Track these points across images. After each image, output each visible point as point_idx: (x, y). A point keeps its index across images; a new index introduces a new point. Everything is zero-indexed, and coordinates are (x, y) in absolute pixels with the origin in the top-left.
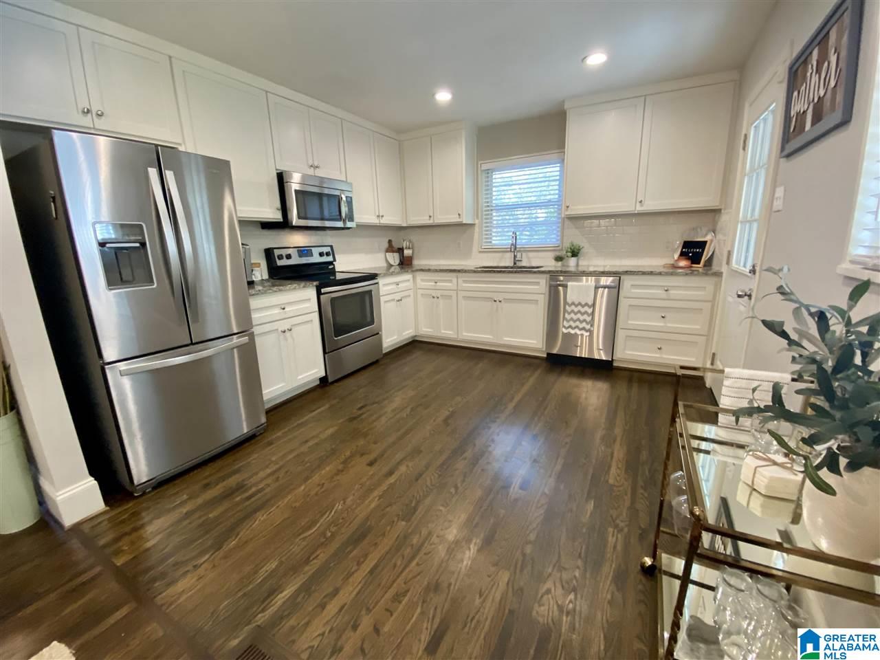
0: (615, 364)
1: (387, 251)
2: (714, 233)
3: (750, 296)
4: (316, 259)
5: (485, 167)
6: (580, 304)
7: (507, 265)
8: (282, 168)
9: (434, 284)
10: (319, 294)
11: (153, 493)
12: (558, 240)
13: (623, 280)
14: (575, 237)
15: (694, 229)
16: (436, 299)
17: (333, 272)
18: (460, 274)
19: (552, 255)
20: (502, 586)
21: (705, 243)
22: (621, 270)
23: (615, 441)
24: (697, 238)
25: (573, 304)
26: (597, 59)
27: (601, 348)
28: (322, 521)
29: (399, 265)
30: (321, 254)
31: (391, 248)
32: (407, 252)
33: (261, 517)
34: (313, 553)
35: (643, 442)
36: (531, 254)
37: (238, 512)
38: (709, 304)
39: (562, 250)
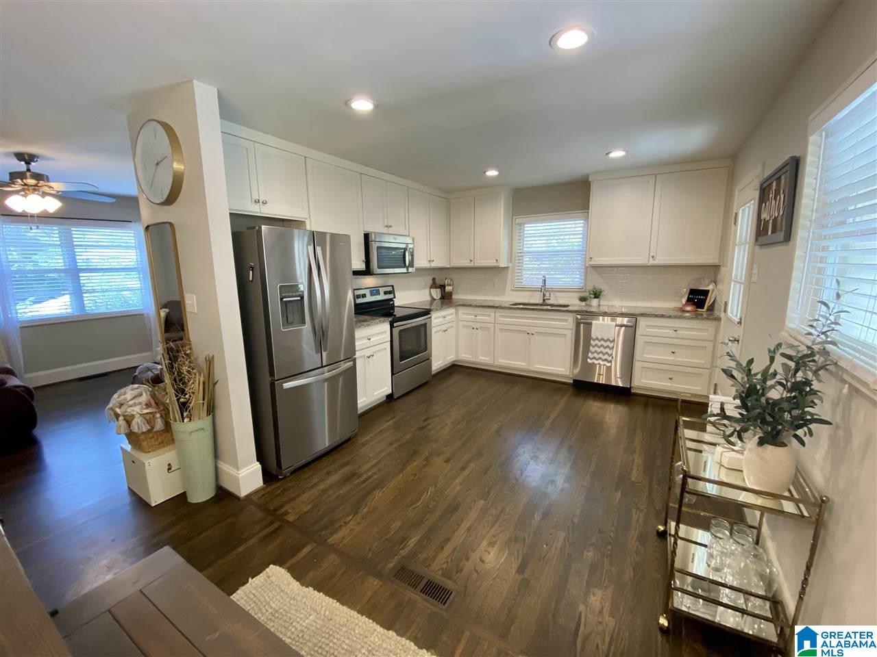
0: (633, 391)
1: (431, 287)
2: (715, 283)
3: (738, 341)
4: (381, 297)
5: (518, 221)
6: (602, 339)
7: (537, 302)
8: (368, 230)
9: (474, 317)
10: (392, 326)
11: (291, 477)
12: (581, 283)
13: (639, 320)
14: (597, 282)
15: (698, 279)
16: (475, 330)
17: (393, 307)
18: (497, 310)
19: (577, 295)
20: (561, 541)
21: (708, 291)
22: (637, 312)
23: (635, 452)
24: (701, 287)
25: (597, 339)
26: (617, 154)
27: (618, 376)
28: (423, 498)
29: (440, 299)
30: (386, 293)
31: (434, 285)
32: (448, 289)
33: (378, 494)
34: (424, 517)
35: (658, 453)
36: (558, 294)
37: (361, 490)
38: (712, 343)
39: (585, 291)
